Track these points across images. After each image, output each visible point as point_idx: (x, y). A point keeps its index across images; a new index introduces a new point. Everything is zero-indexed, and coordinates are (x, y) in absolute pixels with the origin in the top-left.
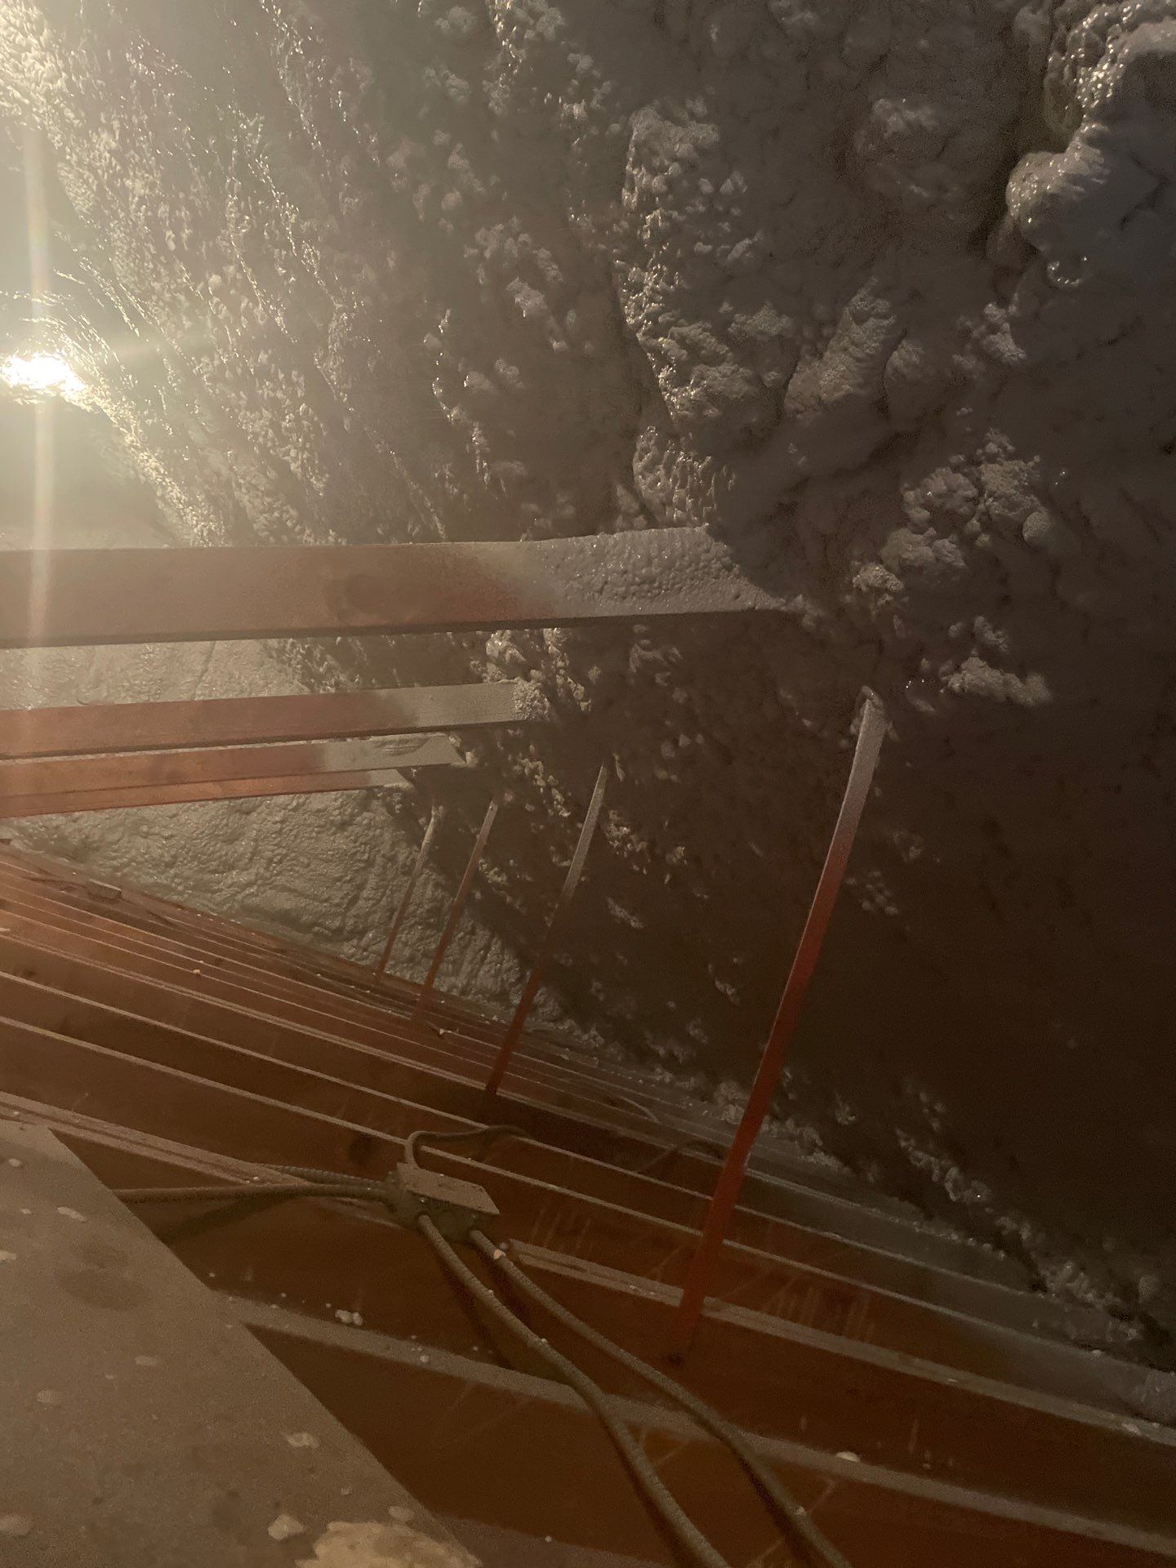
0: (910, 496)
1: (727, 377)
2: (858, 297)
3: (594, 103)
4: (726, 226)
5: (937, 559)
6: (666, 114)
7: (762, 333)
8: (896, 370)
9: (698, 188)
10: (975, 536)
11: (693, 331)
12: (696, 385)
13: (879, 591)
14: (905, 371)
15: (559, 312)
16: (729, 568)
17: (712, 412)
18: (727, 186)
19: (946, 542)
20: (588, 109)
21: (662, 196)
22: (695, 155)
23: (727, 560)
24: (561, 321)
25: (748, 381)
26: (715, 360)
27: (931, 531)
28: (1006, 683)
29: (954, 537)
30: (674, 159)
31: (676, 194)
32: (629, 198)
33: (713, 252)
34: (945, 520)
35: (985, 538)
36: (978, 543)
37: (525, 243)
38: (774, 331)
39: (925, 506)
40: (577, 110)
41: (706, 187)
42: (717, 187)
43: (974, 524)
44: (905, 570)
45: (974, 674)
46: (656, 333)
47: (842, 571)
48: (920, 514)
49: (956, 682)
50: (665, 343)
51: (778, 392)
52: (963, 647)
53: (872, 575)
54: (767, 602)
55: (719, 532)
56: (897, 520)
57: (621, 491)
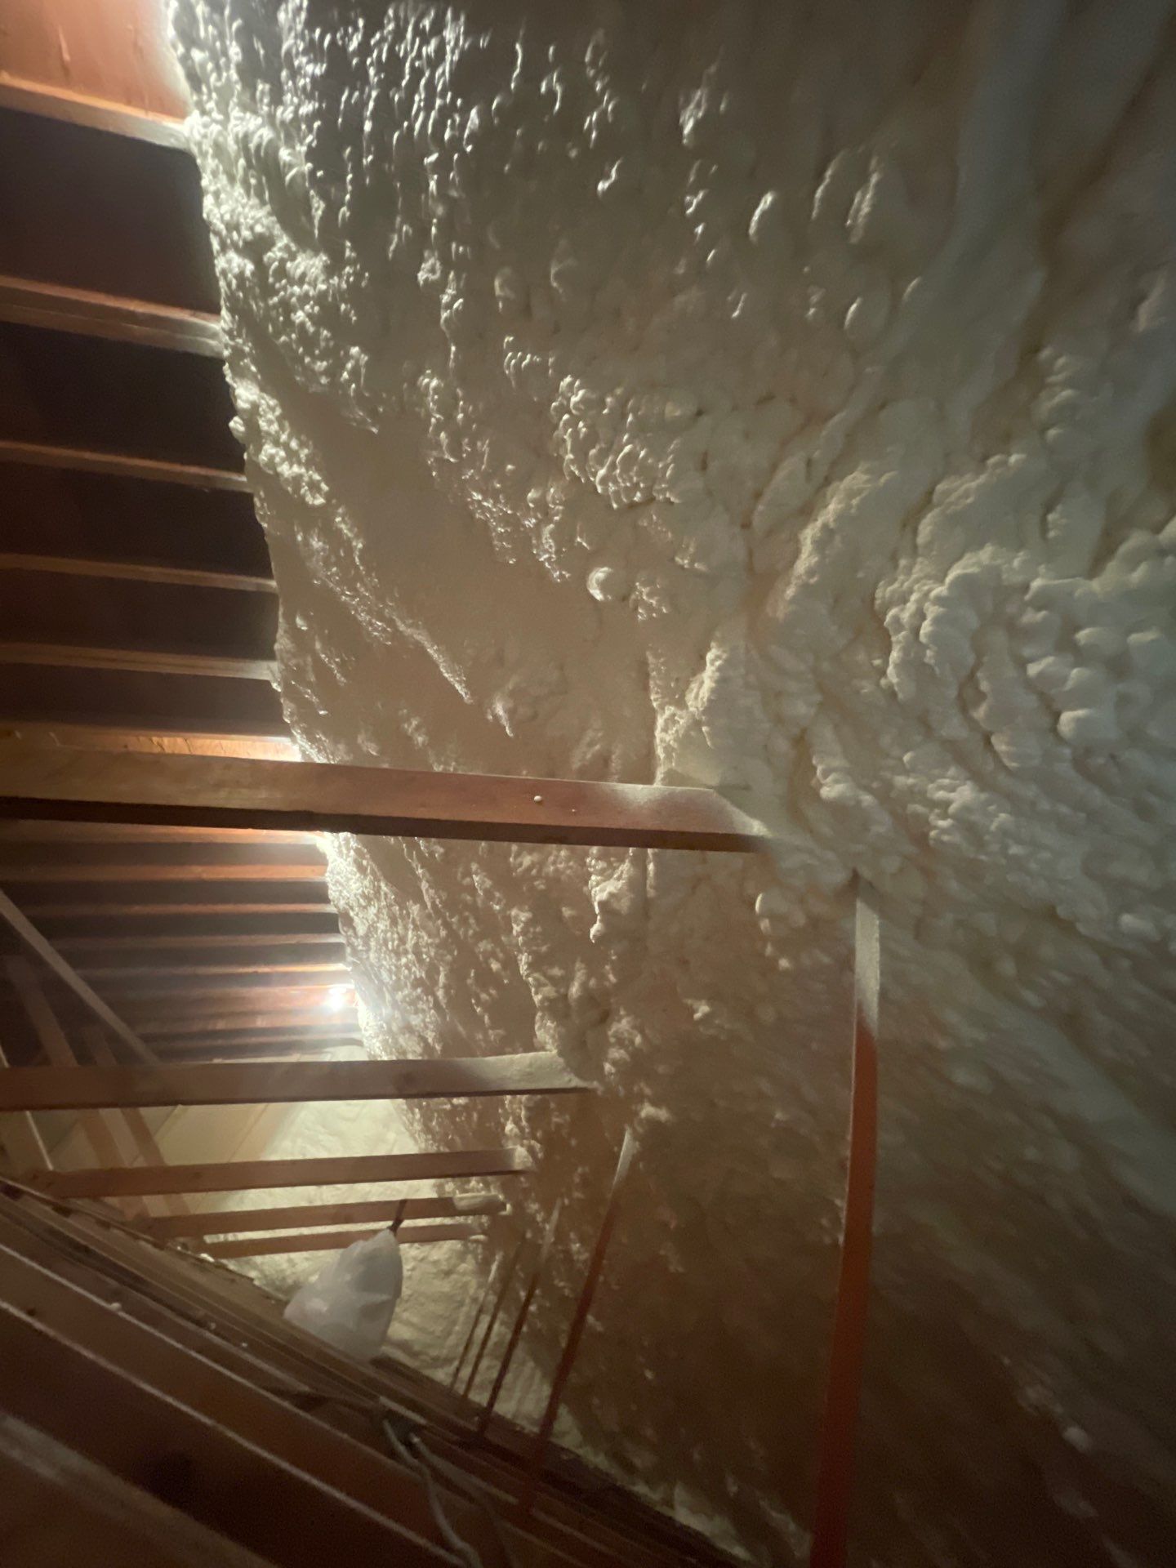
0: (609, 1033)
3: (502, 905)
4: (540, 942)
5: (621, 1058)
6: (520, 910)
7: (556, 975)
8: (591, 986)
9: (530, 931)
10: (628, 1047)
12: (541, 994)
13: (611, 1073)
15: (505, 970)
18: (537, 931)
19: (622, 1051)
21: (521, 932)
22: (527, 921)
23: (565, 1066)
24: (505, 973)
25: (556, 992)
27: (617, 1047)
29: (623, 1049)
30: (522, 922)
33: (537, 950)
34: (620, 1042)
35: (630, 1048)
36: (629, 1050)
37: (492, 947)
38: (559, 975)
39: (613, 1037)
40: (498, 907)
42: (535, 930)
43: (625, 1043)
44: (615, 1063)
45: (647, 1110)
46: (528, 976)
47: (602, 1068)
48: (612, 1040)
49: (643, 1114)
50: (530, 979)
51: (565, 996)
52: (641, 1098)
53: (608, 1067)
54: (582, 1083)
55: (560, 1054)
56: (610, 1044)
57: (534, 1040)
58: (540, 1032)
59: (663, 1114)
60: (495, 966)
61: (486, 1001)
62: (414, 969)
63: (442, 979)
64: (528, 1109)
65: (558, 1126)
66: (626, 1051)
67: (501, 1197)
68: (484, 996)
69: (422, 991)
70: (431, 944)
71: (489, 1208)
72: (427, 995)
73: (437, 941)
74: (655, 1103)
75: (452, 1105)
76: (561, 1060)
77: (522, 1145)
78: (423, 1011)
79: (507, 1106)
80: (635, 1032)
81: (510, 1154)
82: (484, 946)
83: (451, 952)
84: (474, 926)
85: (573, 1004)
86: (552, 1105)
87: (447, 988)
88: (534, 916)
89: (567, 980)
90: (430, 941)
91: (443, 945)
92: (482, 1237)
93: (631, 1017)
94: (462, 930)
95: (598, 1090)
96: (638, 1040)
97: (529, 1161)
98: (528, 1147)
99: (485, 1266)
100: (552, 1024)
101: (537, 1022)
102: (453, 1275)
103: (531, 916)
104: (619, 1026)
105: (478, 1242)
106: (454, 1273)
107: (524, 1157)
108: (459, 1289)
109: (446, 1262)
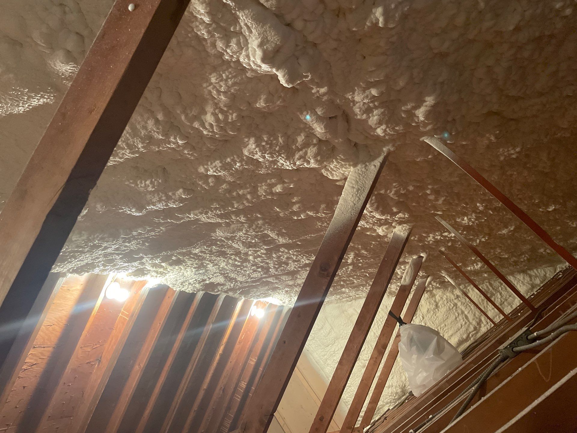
0: (359, 117)
1: (311, 151)
3: (238, 161)
4: (274, 142)
5: (379, 115)
6: (245, 147)
7: (303, 140)
8: (321, 114)
9: (263, 146)
10: (375, 105)
11: (297, 156)
12: (311, 159)
13: (385, 131)
14: (323, 112)
15: (284, 182)
16: (366, 165)
17: (319, 158)
18: (265, 139)
19: (375, 112)
21: (262, 153)
22: (256, 144)
23: (363, 166)
24: (286, 183)
25: (314, 147)
26: (306, 153)
27: (370, 115)
28: (426, 106)
29: (374, 110)
30: (255, 149)
31: (263, 150)
32: (261, 160)
33: (279, 146)
34: (368, 111)
35: (376, 103)
36: (377, 105)
37: (265, 184)
38: (303, 137)
39: (363, 115)
40: (238, 164)
41: (264, 144)
42: (264, 141)
43: (371, 105)
44: (380, 123)
45: (420, 114)
46: (295, 164)
47: (378, 136)
48: (364, 117)
49: (422, 118)
50: (298, 163)
51: (320, 140)
52: (411, 114)
53: (379, 132)
54: (381, 159)
55: (355, 165)
56: (366, 121)
57: (338, 183)
58: (335, 176)
59: (430, 101)
60: (278, 189)
61: (299, 208)
62: (259, 253)
63: (273, 235)
64: (377, 209)
65: (396, 193)
66: (376, 107)
67: (415, 257)
68: (295, 208)
69: (275, 253)
70: (247, 231)
71: (418, 266)
72: (279, 251)
73: (246, 225)
74: (419, 103)
75: (350, 265)
76: (359, 167)
77: (395, 227)
78: (288, 258)
79: (368, 227)
80: (367, 92)
81: (396, 238)
82: (262, 190)
83: (257, 219)
84: (245, 191)
85: (329, 136)
86: (382, 192)
87: (280, 234)
88: (254, 136)
89: (310, 133)
90: (244, 232)
91: (251, 222)
92: (429, 279)
93: (356, 88)
94: (245, 202)
95: (389, 150)
96: (374, 92)
97: (406, 226)
98: (398, 223)
99: (444, 285)
100: (333, 162)
101: (327, 174)
102: (439, 304)
103: (253, 139)
104: (358, 105)
105: (430, 283)
106: (438, 303)
107: (402, 229)
108: (448, 304)
109: (431, 306)
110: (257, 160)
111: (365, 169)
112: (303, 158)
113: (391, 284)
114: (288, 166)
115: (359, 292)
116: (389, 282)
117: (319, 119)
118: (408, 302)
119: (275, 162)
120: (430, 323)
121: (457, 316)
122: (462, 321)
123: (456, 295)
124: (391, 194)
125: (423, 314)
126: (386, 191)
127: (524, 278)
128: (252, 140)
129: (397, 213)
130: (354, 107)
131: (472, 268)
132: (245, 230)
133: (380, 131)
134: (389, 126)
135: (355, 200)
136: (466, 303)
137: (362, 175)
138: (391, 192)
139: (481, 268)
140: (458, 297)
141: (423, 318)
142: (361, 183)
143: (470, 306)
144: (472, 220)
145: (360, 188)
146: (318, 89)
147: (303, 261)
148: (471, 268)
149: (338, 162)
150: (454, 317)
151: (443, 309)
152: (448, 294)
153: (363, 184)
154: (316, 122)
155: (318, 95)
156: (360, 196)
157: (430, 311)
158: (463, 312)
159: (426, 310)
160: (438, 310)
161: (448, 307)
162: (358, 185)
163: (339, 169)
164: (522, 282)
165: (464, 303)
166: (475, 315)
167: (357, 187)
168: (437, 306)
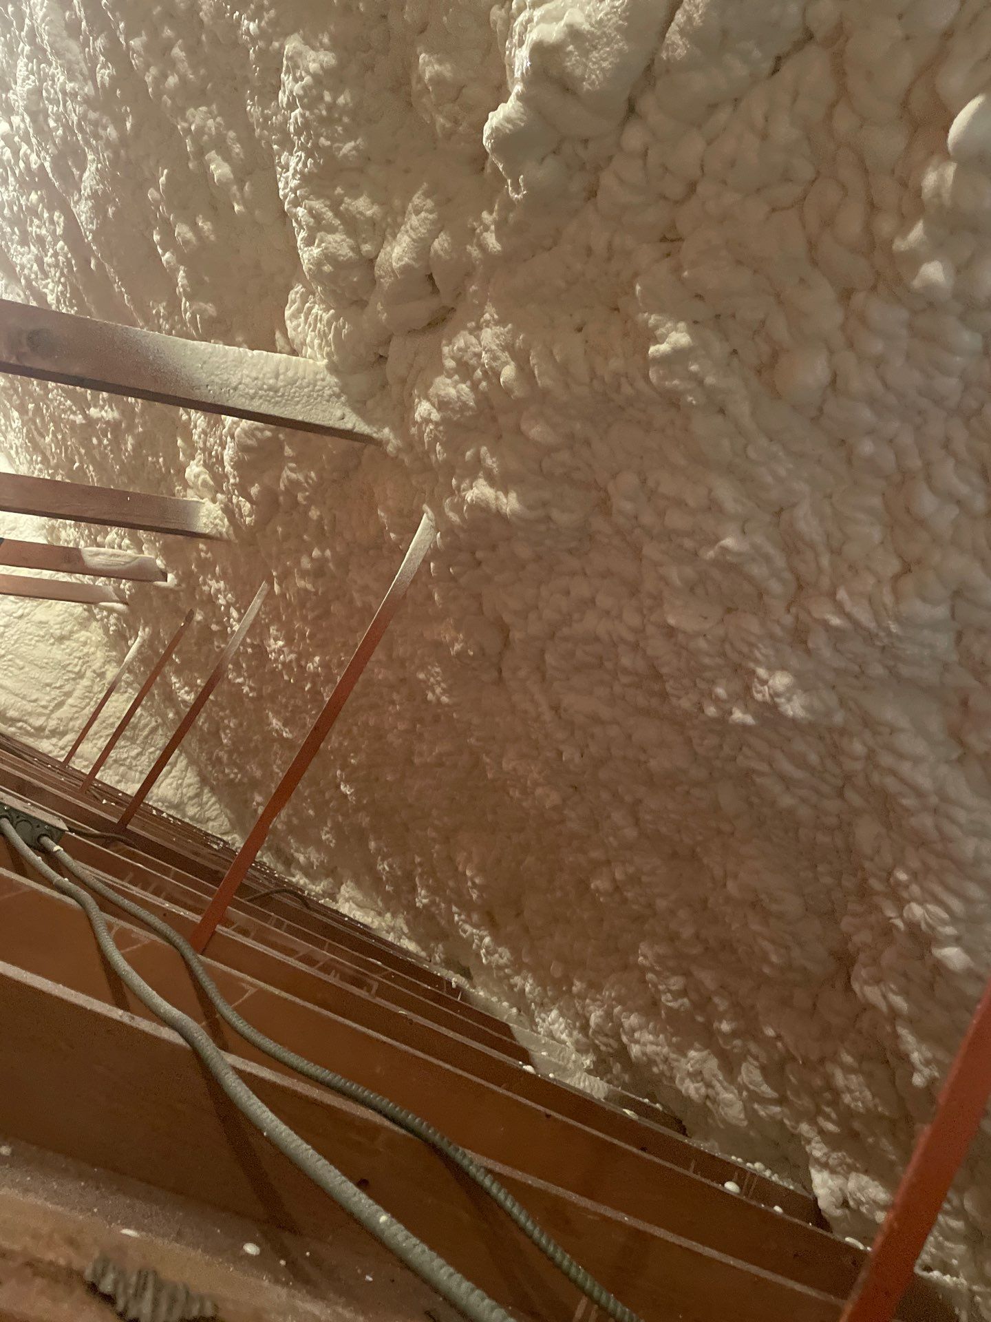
0: (446, 350)
1: (339, 243)
2: (417, 195)
3: (263, 23)
4: (340, 129)
5: (458, 397)
6: (306, 41)
7: (361, 213)
8: (436, 252)
9: (322, 98)
10: (480, 381)
11: (317, 205)
12: (319, 246)
13: (427, 421)
14: (441, 253)
15: (240, 182)
16: (338, 396)
17: (327, 268)
18: (341, 100)
19: (464, 386)
20: (259, 26)
21: (301, 98)
22: (321, 72)
23: (337, 390)
24: (241, 189)
25: (352, 249)
26: (331, 230)
27: (456, 377)
28: (497, 498)
29: (469, 383)
30: (308, 72)
31: (310, 99)
32: (283, 98)
33: (330, 147)
34: (464, 370)
35: (484, 384)
36: (480, 387)
37: (220, 124)
38: (369, 213)
39: (453, 358)
40: (253, 26)
41: (328, 97)
42: (335, 99)
43: (479, 373)
44: (442, 405)
45: (479, 491)
46: (296, 203)
47: (411, 408)
48: (450, 364)
49: (469, 496)
50: (301, 211)
51: (371, 262)
52: (475, 469)
53: (423, 408)
54: (363, 428)
55: (333, 368)
56: (440, 369)
57: (278, 335)
58: (295, 323)
59: (510, 503)
60: (219, 169)
61: (186, 242)
62: (24, 148)
63: (89, 180)
64: (242, 448)
65: (294, 485)
66: (474, 387)
67: (160, 563)
68: (182, 231)
69: (41, 199)
70: (74, 95)
71: (141, 575)
72: (51, 210)
73: (88, 89)
74: (501, 482)
75: (86, 416)
76: (332, 380)
77: (214, 500)
78: (40, 240)
79: (195, 437)
80: (505, 356)
81: (188, 510)
82: (200, 118)
83: (119, 122)
84: (184, 66)
85: (386, 282)
86: (288, 451)
87: (99, 202)
88: (342, 65)
89: (382, 230)
90: (69, 86)
91: (103, 102)
92: (119, 606)
93: (510, 326)
94: (153, 71)
95: (388, 442)
96: (508, 372)
97: (224, 526)
98: (226, 506)
99: (119, 640)
100: (327, 310)
101: (294, 302)
102: (67, 643)
103: (333, 62)
104: (474, 340)
105: (111, 611)
106: (69, 639)
107: (215, 518)
108: (76, 660)
109: (58, 626)
110: (278, 85)
111: (330, 396)
112: (318, 226)
113: (75, 526)
114: (287, 183)
115: (24, 457)
116: (77, 519)
117: (422, 247)
118: (46, 574)
119: (287, 144)
120: (12, 635)
121: (53, 686)
122: (48, 698)
123: (103, 670)
124: (289, 474)
125: (28, 614)
126: (292, 459)
127: (189, 785)
128: (328, 58)
129: (248, 498)
130: (466, 333)
131: (177, 685)
132: (74, 89)
133: (425, 410)
134: (441, 428)
135: (247, 385)
136: (91, 695)
137: (313, 391)
138: (292, 470)
139: (184, 702)
140: (102, 675)
141: (21, 617)
142: (295, 393)
143: (88, 704)
144: (282, 657)
145: (280, 394)
146: (493, 227)
147: (50, 286)
148: (175, 683)
149: (329, 324)
150: (48, 681)
151: (58, 653)
152: (99, 654)
153: (293, 398)
154: (413, 240)
155: (478, 231)
156: (261, 397)
157: (44, 627)
158: (68, 694)
159: (44, 618)
160: (53, 644)
161: (68, 662)
162: (285, 386)
163: (313, 331)
164: (181, 784)
165: (90, 692)
166: (71, 719)
167: (281, 384)
168: (61, 639)
